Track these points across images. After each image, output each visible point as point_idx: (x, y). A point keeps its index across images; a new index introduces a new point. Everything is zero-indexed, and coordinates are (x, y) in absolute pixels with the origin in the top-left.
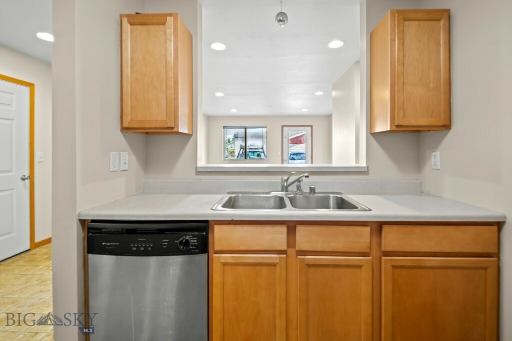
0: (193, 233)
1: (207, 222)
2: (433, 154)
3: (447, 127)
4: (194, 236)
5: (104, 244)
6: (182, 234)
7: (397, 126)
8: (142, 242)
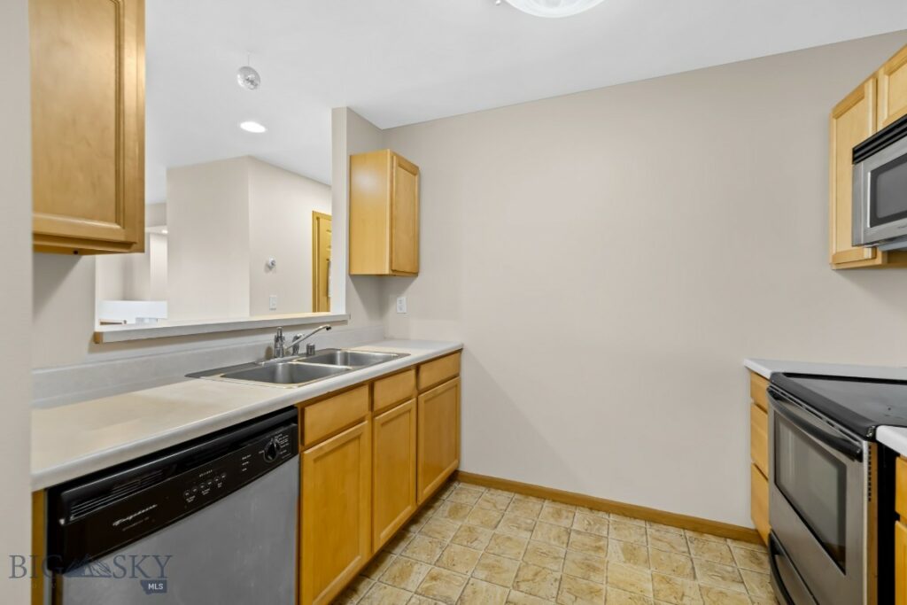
0: (281, 431)
1: (292, 407)
2: (399, 299)
3: (416, 274)
4: (284, 433)
5: (117, 523)
6: (267, 437)
7: (393, 271)
8: (205, 479)
